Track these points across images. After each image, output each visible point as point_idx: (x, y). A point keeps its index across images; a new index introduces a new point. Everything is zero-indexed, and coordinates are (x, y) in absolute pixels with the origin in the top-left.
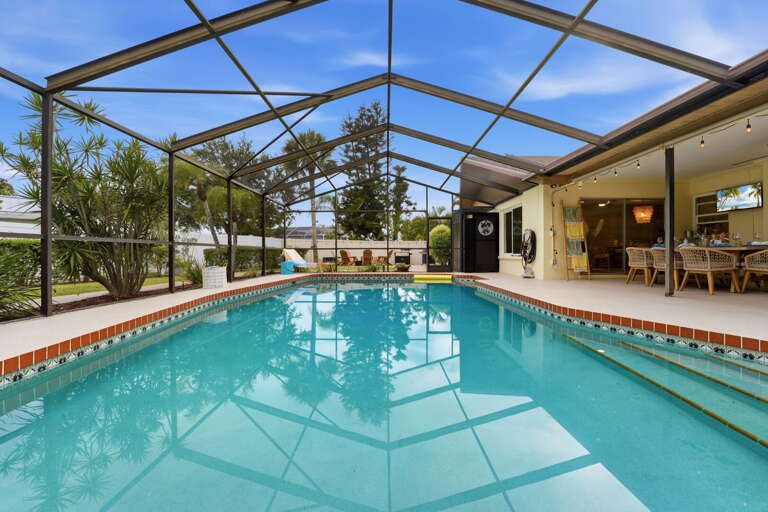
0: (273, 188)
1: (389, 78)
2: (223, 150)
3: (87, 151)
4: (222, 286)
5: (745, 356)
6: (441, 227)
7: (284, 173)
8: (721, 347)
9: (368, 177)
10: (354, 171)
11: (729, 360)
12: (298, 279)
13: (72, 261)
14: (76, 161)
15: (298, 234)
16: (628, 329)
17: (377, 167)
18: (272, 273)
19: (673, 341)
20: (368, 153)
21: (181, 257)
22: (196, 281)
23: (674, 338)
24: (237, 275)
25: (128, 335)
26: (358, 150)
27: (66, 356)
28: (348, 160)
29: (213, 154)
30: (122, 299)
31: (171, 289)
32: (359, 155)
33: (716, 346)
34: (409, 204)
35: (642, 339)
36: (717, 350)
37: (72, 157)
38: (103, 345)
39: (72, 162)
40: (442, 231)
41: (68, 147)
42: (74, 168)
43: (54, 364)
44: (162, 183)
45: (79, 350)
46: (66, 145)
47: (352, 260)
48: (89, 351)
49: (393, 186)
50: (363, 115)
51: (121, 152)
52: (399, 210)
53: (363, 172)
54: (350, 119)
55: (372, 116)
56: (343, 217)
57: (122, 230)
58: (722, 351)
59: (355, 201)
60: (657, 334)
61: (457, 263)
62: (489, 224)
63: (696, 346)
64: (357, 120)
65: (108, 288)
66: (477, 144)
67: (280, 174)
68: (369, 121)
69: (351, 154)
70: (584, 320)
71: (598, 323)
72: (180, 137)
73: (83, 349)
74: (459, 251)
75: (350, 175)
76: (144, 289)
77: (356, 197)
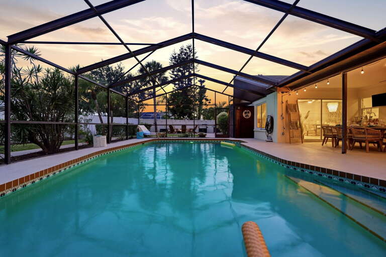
0: (134, 92)
1: (193, 36)
2: (107, 71)
3: (30, 74)
4: (104, 146)
5: (381, 189)
6: (224, 113)
7: (139, 84)
8: (367, 184)
9: (185, 85)
10: (177, 82)
11: (372, 192)
12: (146, 141)
13: (22, 133)
14: (25, 80)
15: (147, 116)
16: (319, 173)
17: (190, 80)
18: (132, 138)
19: (343, 180)
20: (185, 73)
21: (83, 129)
22: (90, 143)
23: (343, 178)
24: (113, 139)
25: (51, 175)
26: (179, 71)
27: (16, 187)
28: (174, 76)
29: (101, 73)
30: (50, 154)
31: (76, 148)
32: (180, 73)
33: (365, 183)
34: (207, 100)
35: (326, 179)
36: (366, 186)
37: (23, 78)
38: (37, 180)
39: (23, 80)
40: (223, 115)
41: (21, 72)
42: (24, 83)
43: (10, 192)
44: (72, 91)
45: (23, 184)
46: (19, 71)
47: (175, 130)
48: (29, 184)
49: (198, 90)
50: (182, 52)
51: (49, 75)
52: (201, 103)
53: (182, 83)
54: (175, 54)
55: (187, 53)
56: (171, 107)
57: (50, 116)
58: (369, 187)
59: (178, 99)
60: (334, 176)
61: (231, 133)
62: (249, 112)
63: (355, 183)
64: (179, 55)
65: (42, 147)
66: (241, 70)
67: (137, 84)
68: (185, 55)
69: (175, 73)
70: (296, 168)
71: (303, 169)
72: (81, 67)
73: (26, 183)
74: (232, 126)
75: (175, 84)
76: (62, 147)
77: (178, 97)
